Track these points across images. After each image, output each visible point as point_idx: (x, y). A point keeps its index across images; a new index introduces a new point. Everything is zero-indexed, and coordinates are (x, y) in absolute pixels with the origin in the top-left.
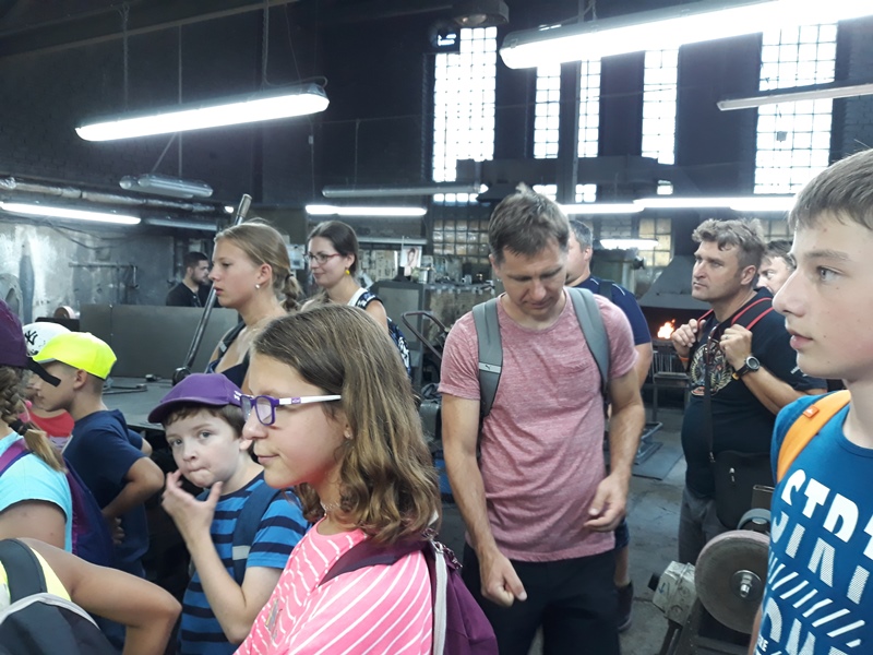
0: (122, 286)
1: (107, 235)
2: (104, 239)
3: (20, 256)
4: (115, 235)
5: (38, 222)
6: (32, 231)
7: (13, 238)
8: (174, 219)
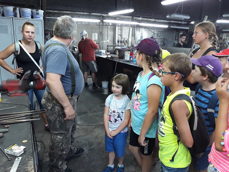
0: (162, 44)
1: (160, 30)
2: (159, 32)
3: (141, 36)
4: (162, 30)
5: (145, 27)
6: (144, 29)
7: (140, 32)
8: (177, 26)
